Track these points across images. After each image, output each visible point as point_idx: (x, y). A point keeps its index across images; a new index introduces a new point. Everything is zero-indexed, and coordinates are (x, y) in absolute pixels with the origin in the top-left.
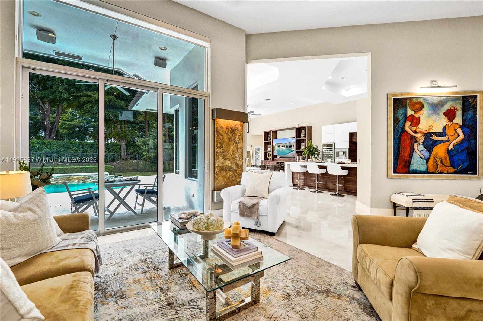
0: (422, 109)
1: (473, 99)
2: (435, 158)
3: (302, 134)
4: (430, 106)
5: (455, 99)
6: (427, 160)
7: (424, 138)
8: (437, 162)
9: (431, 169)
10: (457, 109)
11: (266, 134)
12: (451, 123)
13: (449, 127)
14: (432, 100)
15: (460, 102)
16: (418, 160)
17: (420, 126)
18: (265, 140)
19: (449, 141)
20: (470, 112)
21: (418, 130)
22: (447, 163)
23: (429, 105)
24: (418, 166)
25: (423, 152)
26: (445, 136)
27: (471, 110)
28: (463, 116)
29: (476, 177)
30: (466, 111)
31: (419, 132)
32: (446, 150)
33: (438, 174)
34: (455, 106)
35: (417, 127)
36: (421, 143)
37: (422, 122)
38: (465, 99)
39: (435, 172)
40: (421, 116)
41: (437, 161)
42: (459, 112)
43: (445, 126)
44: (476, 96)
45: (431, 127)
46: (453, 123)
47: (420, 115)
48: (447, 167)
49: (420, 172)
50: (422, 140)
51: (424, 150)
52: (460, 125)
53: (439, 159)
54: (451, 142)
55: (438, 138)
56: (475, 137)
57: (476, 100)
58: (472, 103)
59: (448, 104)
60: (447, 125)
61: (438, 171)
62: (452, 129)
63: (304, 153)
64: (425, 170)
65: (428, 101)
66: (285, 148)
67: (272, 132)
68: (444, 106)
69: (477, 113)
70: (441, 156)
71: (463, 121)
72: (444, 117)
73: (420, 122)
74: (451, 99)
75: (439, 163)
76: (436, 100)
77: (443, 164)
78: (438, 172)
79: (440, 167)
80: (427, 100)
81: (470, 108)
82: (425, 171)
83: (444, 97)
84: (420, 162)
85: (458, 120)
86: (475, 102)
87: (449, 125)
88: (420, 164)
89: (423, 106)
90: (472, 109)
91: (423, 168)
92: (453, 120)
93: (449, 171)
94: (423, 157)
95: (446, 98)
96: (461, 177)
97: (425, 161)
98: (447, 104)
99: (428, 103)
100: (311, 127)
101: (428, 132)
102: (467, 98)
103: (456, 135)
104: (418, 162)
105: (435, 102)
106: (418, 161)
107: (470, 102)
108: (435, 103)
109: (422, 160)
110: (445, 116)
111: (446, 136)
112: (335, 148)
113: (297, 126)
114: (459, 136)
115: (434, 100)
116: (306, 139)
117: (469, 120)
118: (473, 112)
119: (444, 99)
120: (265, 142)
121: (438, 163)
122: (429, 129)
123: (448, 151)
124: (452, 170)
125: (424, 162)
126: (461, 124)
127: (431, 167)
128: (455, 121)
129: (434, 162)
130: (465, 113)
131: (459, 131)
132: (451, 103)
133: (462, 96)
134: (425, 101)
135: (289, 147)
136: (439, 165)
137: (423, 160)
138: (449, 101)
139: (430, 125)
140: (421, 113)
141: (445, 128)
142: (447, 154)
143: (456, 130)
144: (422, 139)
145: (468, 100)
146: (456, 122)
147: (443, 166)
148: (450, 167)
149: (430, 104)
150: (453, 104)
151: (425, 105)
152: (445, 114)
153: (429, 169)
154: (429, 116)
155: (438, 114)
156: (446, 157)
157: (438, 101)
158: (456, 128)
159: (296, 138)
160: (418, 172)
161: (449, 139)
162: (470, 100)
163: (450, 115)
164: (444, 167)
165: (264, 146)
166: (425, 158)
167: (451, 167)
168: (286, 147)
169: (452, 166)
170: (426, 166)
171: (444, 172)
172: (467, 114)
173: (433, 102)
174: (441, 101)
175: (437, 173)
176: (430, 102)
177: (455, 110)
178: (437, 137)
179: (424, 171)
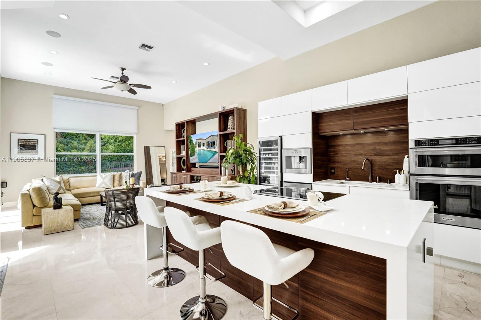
3: (229, 124)
11: (180, 127)
18: (177, 138)
63: (226, 159)
66: (206, 149)
67: (187, 122)
100: (245, 111)
112: (283, 148)
113: (220, 110)
116: (234, 133)
120: (177, 141)
135: (211, 146)
159: (220, 131)
165: (177, 148)
168: (208, 145)
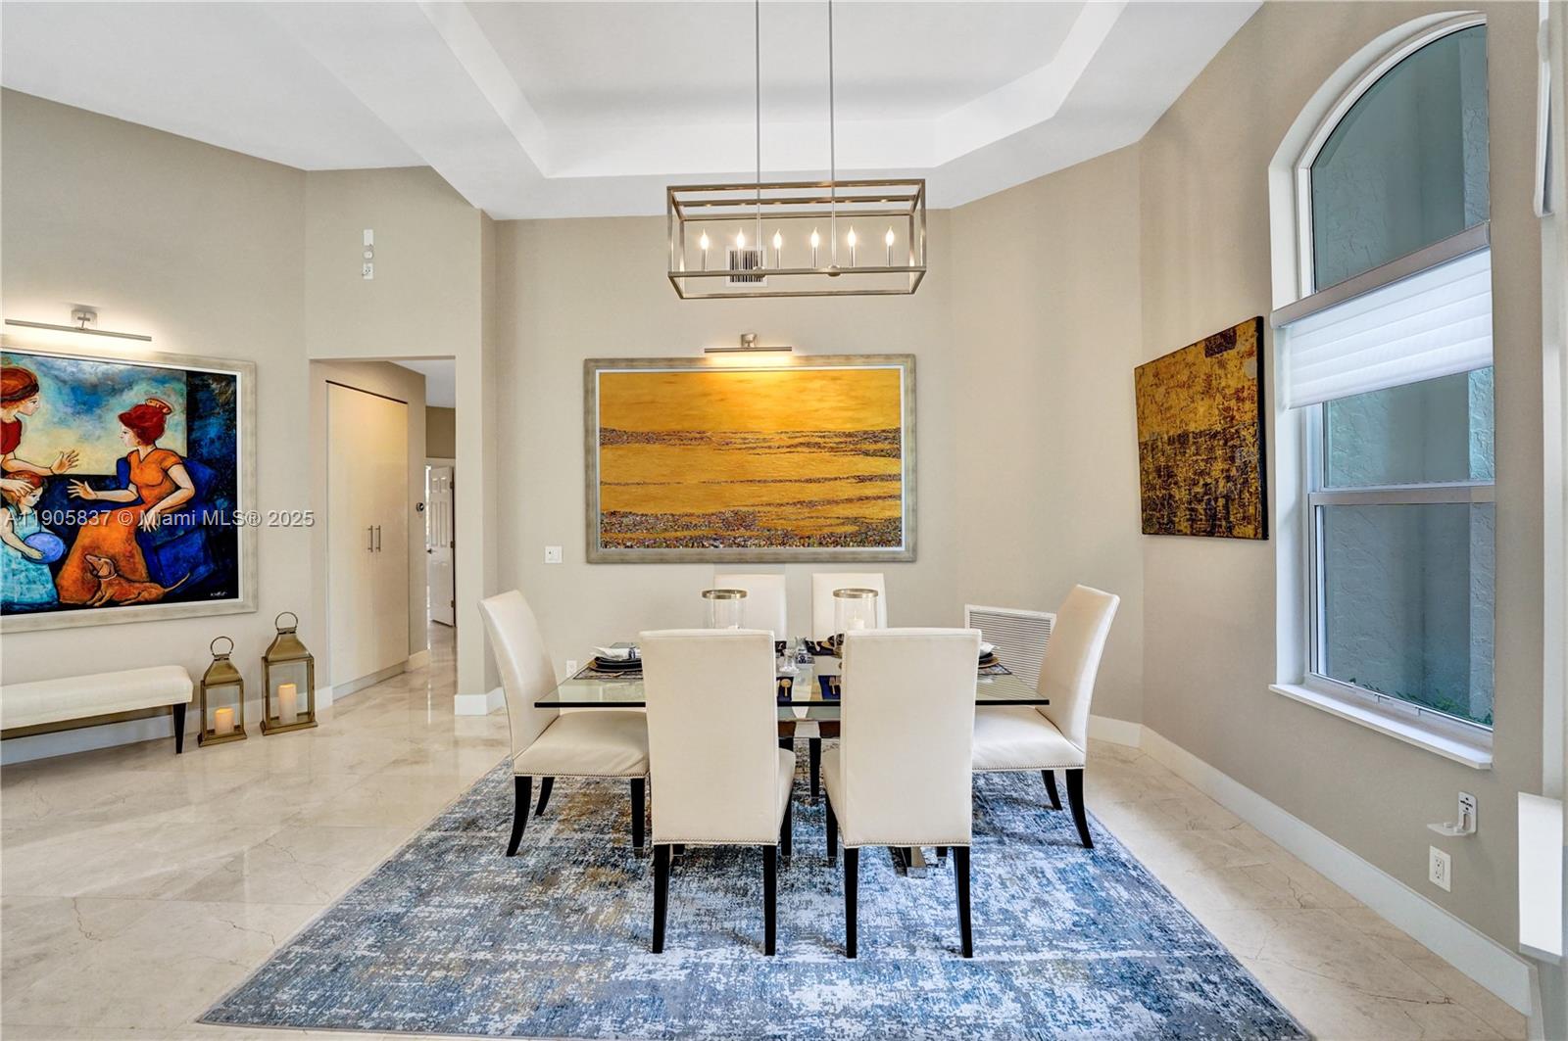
0: (30, 396)
1: (223, 384)
2: (88, 557)
4: (66, 390)
5: (164, 377)
6: (56, 567)
7: (39, 492)
8: (95, 569)
9: (71, 593)
10: (169, 409)
12: (150, 449)
13: (141, 462)
14: (74, 370)
15: (182, 387)
16: (14, 566)
17: (20, 451)
19: (143, 502)
20: (212, 420)
21: (13, 465)
22: (134, 571)
23: (60, 384)
24: (14, 588)
25: (37, 541)
26: (127, 489)
27: (219, 413)
28: (190, 430)
29: (235, 606)
30: (201, 418)
31: (18, 474)
32: (132, 530)
33: (101, 606)
34: (159, 395)
35: (10, 456)
36: (26, 510)
37: (28, 436)
38: (197, 382)
39: (89, 603)
40: (26, 421)
41: (98, 567)
42: (176, 417)
43: (125, 455)
44: (234, 378)
45: (71, 458)
46: (157, 448)
47: (19, 416)
48: (137, 585)
49: (27, 608)
50: (33, 500)
51: (40, 532)
52: (180, 457)
53: (103, 560)
54: (150, 505)
55: (97, 492)
56: (231, 492)
57: (232, 389)
58: (221, 393)
59: (136, 388)
60: (132, 452)
61: (100, 600)
62: (154, 466)
64: (46, 599)
65: (56, 373)
68: (121, 395)
69: (236, 425)
70: (112, 551)
71: (192, 444)
72: (124, 428)
73: (22, 439)
74: (149, 376)
75: (104, 572)
76: (90, 372)
77: (119, 575)
78: (103, 601)
79: (110, 584)
80: (52, 368)
81: (214, 408)
82: (48, 603)
83: (122, 367)
84: (24, 574)
85: (174, 438)
86: (230, 392)
87: (143, 455)
88: (23, 580)
89: (37, 385)
90: (221, 411)
91: (41, 591)
92: (156, 439)
93: (145, 595)
94: (36, 555)
95: (128, 371)
96: (185, 610)
97: (46, 569)
98: (132, 389)
99: (56, 377)
101: (57, 472)
102: (202, 380)
103: (167, 485)
104: (14, 575)
105: (87, 376)
106: (13, 570)
107: (213, 391)
108: (87, 380)
109: (31, 566)
110: (126, 425)
111: (132, 487)
114: (178, 488)
115: (80, 370)
117: (212, 441)
118: (223, 423)
119: (120, 371)
121: (100, 574)
122: (61, 465)
123: (140, 535)
124: (156, 590)
125: (42, 574)
126: (183, 452)
127: (72, 589)
128: (160, 443)
129: (84, 570)
130: (197, 424)
131: (179, 474)
132: (148, 388)
133: (187, 372)
134: (43, 368)
136: (102, 580)
137: (39, 566)
138: (142, 379)
139: (67, 451)
140: (26, 407)
141: (124, 464)
142: (134, 543)
143: (165, 472)
144: (30, 498)
145: (208, 386)
146: (168, 447)
147: (122, 581)
148: (148, 584)
149: (64, 382)
150: (154, 391)
151: (44, 382)
152: (126, 419)
153: (63, 593)
154: (62, 422)
155: (100, 417)
156: (130, 552)
157: (100, 375)
158: (167, 464)
160: (17, 607)
161: (140, 496)
162: (214, 386)
163: (145, 423)
164: (125, 585)
166: (47, 561)
167: (151, 582)
169: (154, 576)
170: (50, 586)
171: (127, 600)
172: (206, 426)
173: (80, 376)
174: (106, 376)
175: (97, 604)
176: (63, 376)
177: (165, 411)
178: (93, 490)
179: (41, 604)
